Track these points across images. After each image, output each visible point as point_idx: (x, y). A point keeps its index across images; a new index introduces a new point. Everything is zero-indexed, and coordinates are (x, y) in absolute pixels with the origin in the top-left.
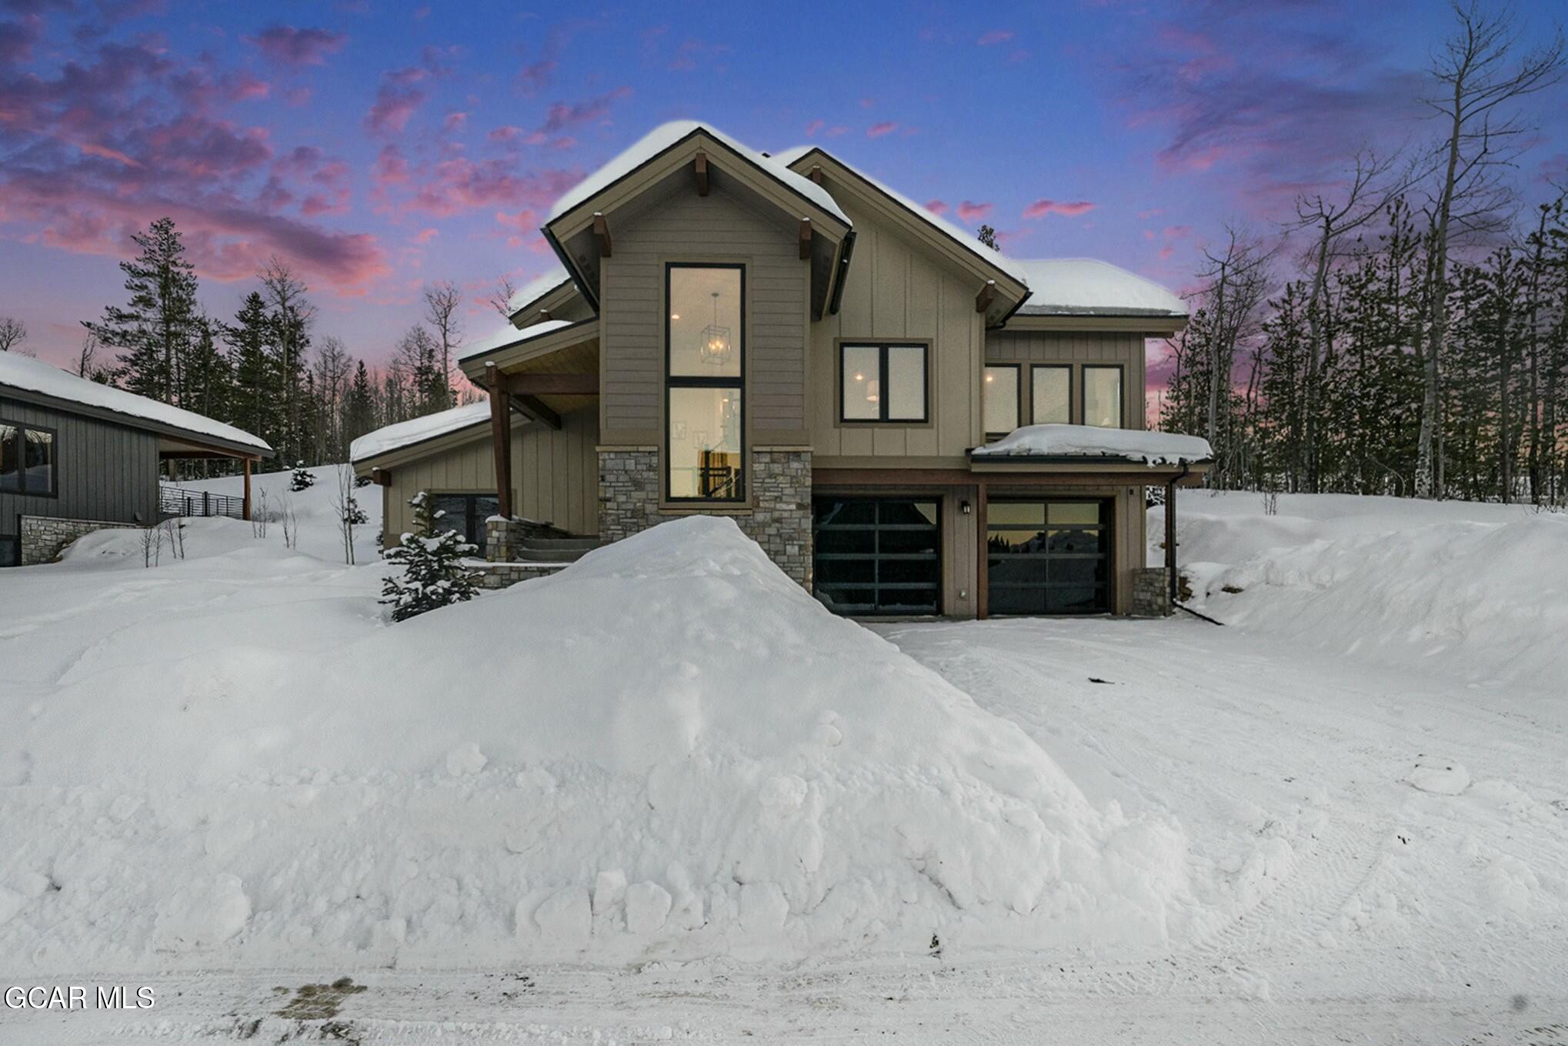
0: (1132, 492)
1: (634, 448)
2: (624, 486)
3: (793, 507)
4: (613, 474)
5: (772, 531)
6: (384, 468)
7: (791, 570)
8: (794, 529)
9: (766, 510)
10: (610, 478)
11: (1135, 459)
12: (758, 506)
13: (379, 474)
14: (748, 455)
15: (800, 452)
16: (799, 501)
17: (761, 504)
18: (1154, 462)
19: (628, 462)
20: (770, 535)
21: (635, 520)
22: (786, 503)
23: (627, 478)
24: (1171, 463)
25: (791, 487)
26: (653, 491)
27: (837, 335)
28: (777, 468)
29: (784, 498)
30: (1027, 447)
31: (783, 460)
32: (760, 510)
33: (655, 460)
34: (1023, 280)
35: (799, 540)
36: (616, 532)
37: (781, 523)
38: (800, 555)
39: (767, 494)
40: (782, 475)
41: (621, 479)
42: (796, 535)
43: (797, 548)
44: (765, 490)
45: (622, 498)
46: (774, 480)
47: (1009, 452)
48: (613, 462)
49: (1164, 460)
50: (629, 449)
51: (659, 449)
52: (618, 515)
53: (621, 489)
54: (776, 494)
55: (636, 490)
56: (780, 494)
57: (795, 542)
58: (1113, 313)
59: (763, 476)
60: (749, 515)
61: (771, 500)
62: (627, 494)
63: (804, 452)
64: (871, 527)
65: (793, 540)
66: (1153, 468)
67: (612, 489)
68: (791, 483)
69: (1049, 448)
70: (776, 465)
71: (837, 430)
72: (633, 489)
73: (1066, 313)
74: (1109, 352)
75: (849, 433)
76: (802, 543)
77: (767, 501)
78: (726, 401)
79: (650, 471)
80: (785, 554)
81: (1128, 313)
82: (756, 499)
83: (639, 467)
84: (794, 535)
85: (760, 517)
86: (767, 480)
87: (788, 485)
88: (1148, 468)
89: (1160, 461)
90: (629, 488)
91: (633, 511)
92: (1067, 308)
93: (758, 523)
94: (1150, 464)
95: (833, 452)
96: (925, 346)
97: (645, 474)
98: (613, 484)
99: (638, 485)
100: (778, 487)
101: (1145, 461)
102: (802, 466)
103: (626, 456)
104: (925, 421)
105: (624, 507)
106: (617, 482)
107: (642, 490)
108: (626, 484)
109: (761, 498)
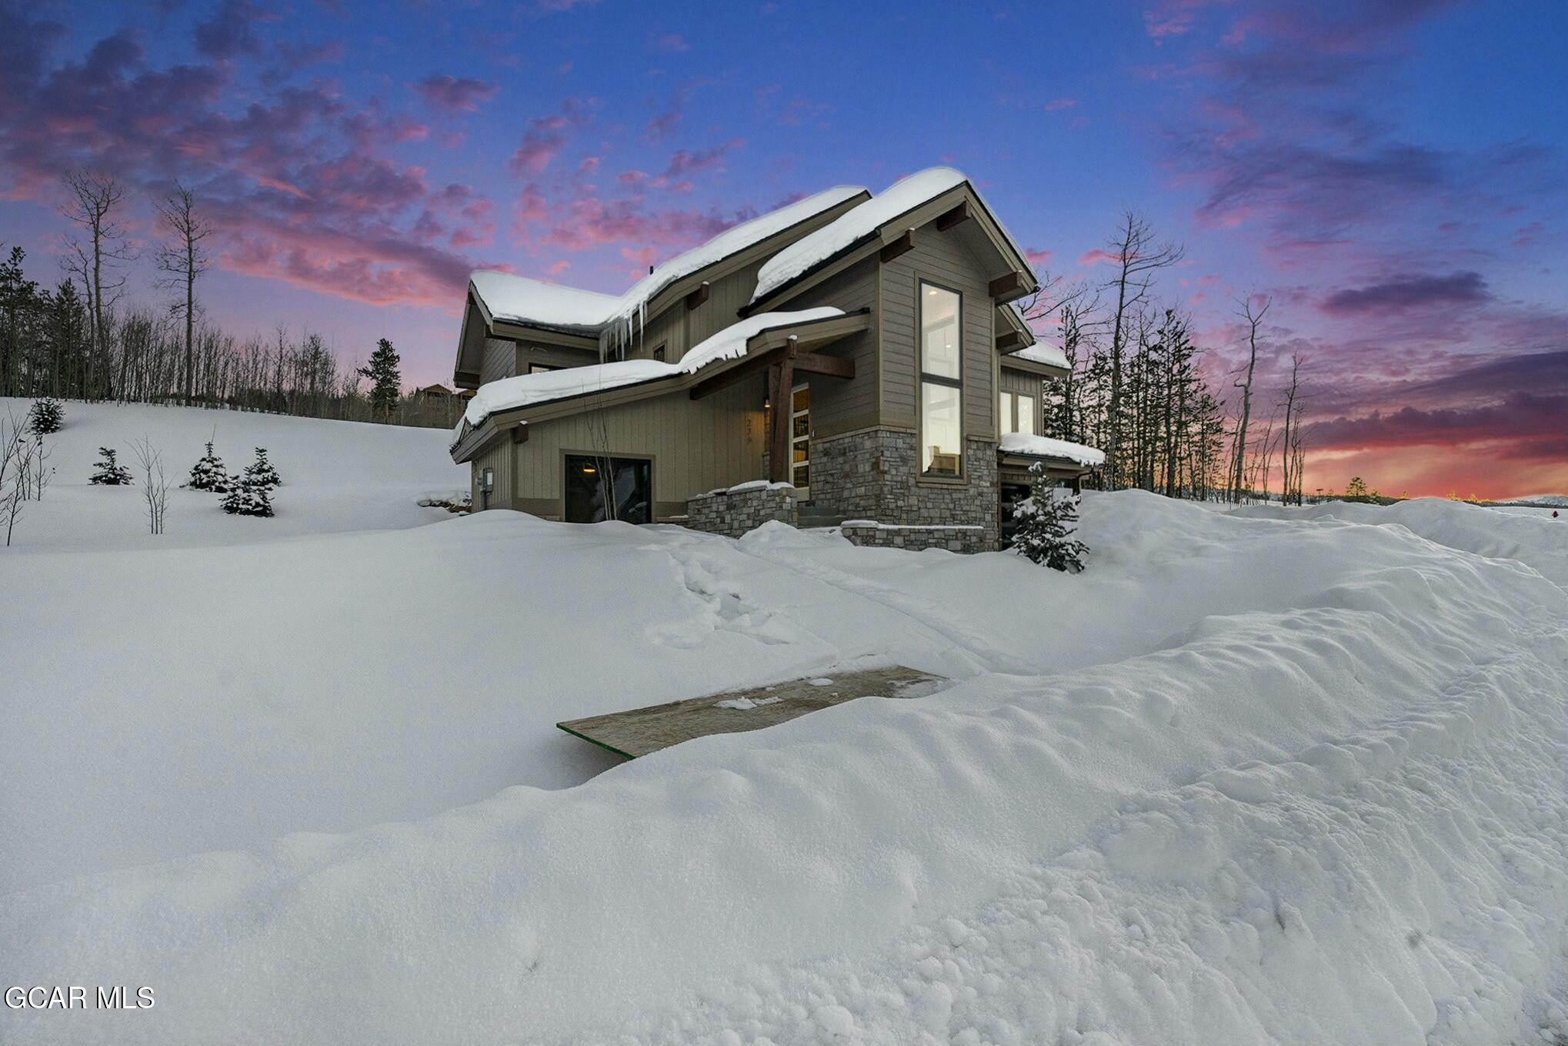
1: (902, 430)
2: (895, 462)
4: (888, 450)
10: (887, 453)
12: (970, 483)
14: (964, 442)
16: (993, 480)
19: (898, 441)
20: (974, 505)
21: (903, 490)
22: (985, 481)
23: (896, 455)
25: (988, 469)
26: (913, 468)
28: (980, 454)
29: (983, 477)
32: (971, 486)
33: (913, 439)
37: (983, 496)
39: (976, 473)
40: (982, 459)
41: (894, 455)
42: (990, 506)
45: (894, 472)
46: (978, 463)
48: (888, 441)
50: (898, 430)
51: (916, 432)
52: (892, 485)
55: (902, 466)
56: (980, 474)
57: (990, 512)
59: (973, 460)
61: (976, 478)
62: (897, 467)
65: (987, 510)
67: (887, 464)
72: (901, 463)
79: (910, 449)
82: (969, 476)
83: (905, 446)
85: (971, 491)
87: (985, 468)
90: (898, 463)
91: (900, 482)
93: (969, 496)
97: (907, 454)
98: (889, 459)
99: (903, 461)
100: (980, 468)
103: (897, 436)
105: (895, 479)
106: (891, 457)
107: (906, 466)
108: (897, 460)
109: (972, 477)
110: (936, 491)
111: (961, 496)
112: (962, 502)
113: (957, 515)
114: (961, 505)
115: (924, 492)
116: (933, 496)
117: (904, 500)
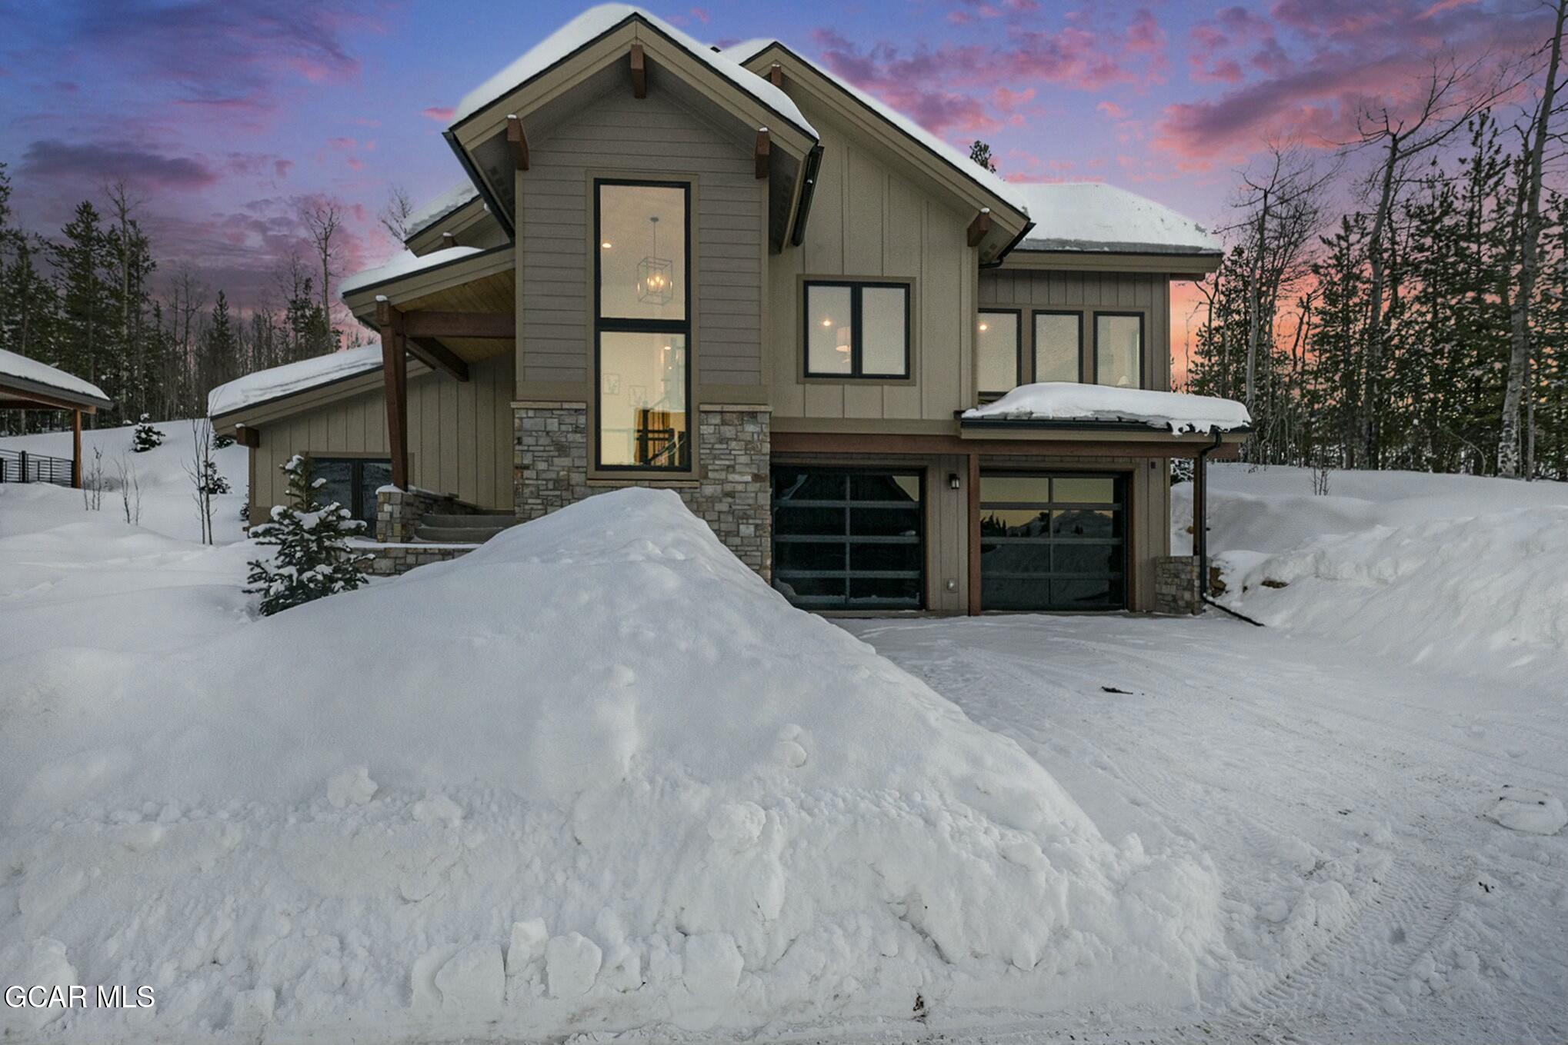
0: (1153, 465)
1: (557, 405)
2: (544, 451)
3: (749, 478)
4: (531, 436)
5: (723, 507)
6: (250, 424)
7: (746, 555)
8: (749, 505)
9: (716, 482)
10: (527, 440)
11: (1157, 426)
12: (706, 477)
13: (244, 431)
14: (694, 416)
15: (756, 412)
16: (756, 472)
17: (710, 475)
18: (1181, 430)
19: (549, 421)
20: (720, 512)
21: (558, 493)
22: (741, 473)
23: (548, 441)
24: (1200, 431)
25: (746, 454)
26: (580, 457)
27: (800, 272)
28: (728, 431)
29: (737, 467)
30: (1028, 410)
31: (736, 422)
32: (708, 481)
33: (582, 420)
34: (1023, 208)
35: (755, 518)
36: (535, 507)
37: (734, 497)
38: (756, 536)
39: (717, 462)
40: (735, 440)
41: (542, 441)
42: (752, 512)
43: (752, 528)
44: (715, 458)
45: (542, 466)
46: (725, 446)
47: (1006, 415)
48: (532, 421)
49: (1192, 427)
50: (551, 405)
51: (587, 407)
52: (537, 486)
53: (540, 454)
54: (727, 463)
55: (559, 456)
56: (732, 463)
57: (751, 521)
58: (1132, 250)
59: (712, 441)
60: (696, 488)
61: (722, 470)
62: (549, 460)
63: (761, 412)
64: (838, 504)
65: (747, 519)
66: (1179, 437)
67: (529, 455)
68: (746, 449)
69: (1054, 411)
70: (727, 428)
71: (801, 387)
72: (556, 454)
73: (1075, 249)
74: (1127, 297)
75: (813, 389)
76: (759, 522)
77: (717, 470)
78: (668, 349)
79: (576, 432)
80: (738, 535)
81: (1150, 250)
82: (704, 469)
83: (563, 428)
84: (748, 512)
85: (709, 490)
86: (717, 446)
87: (743, 452)
88: (1173, 436)
89: (1188, 429)
90: (551, 453)
91: (556, 481)
92: (1077, 243)
93: (706, 497)
94: (1176, 432)
95: (795, 412)
96: (906, 286)
97: (571, 437)
98: (531, 448)
99: (562, 449)
100: (730, 454)
101: (1169, 428)
102: (758, 429)
103: (548, 414)
104: (906, 376)
105: (544, 476)
106: (537, 445)
107: (567, 456)
108: (547, 448)
109: (710, 467)
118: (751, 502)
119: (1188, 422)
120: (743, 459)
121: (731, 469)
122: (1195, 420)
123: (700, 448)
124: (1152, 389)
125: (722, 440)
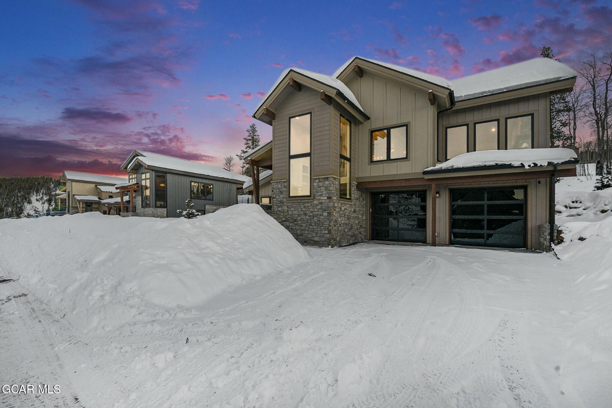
0: (539, 182)
3: (326, 198)
4: (275, 189)
5: (319, 207)
11: (515, 166)
12: (315, 198)
14: (312, 180)
15: (327, 178)
16: (328, 196)
17: (316, 198)
18: (529, 166)
19: (279, 185)
20: (318, 209)
21: (281, 204)
22: (324, 197)
23: (279, 191)
24: (541, 165)
26: (286, 194)
27: (370, 128)
28: (321, 184)
29: (323, 195)
30: (451, 165)
31: (323, 181)
32: (316, 200)
33: (286, 184)
35: (327, 210)
37: (322, 204)
39: (318, 194)
40: (322, 186)
41: (277, 191)
43: (327, 213)
44: (317, 192)
45: (277, 197)
46: (320, 189)
47: (442, 168)
48: (275, 186)
49: (535, 165)
50: (279, 181)
51: (287, 180)
52: (276, 203)
53: (277, 194)
54: (320, 194)
57: (326, 211)
59: (316, 187)
60: (312, 202)
62: (279, 196)
63: (329, 177)
66: (529, 169)
67: (275, 195)
68: (325, 189)
69: (463, 164)
70: (321, 183)
71: (369, 166)
72: (280, 194)
73: (488, 94)
75: (373, 166)
76: (328, 211)
78: (306, 161)
79: (284, 188)
82: (314, 195)
83: (282, 187)
85: (315, 202)
86: (318, 189)
88: (526, 169)
89: (533, 165)
91: (280, 201)
92: (489, 92)
93: (315, 204)
94: (527, 167)
96: (406, 125)
97: (283, 189)
98: (275, 193)
99: (282, 193)
100: (321, 191)
101: (523, 166)
102: (329, 183)
103: (278, 183)
104: (406, 158)
105: (278, 200)
107: (283, 194)
109: (316, 195)
110: (296, 203)
111: (309, 205)
112: (310, 207)
113: (307, 213)
114: (309, 209)
115: (290, 204)
116: (295, 205)
117: (281, 208)
118: (326, 205)
119: (533, 162)
120: (325, 192)
121: (321, 195)
122: (536, 160)
123: (314, 190)
124: (539, 148)
125: (319, 187)
